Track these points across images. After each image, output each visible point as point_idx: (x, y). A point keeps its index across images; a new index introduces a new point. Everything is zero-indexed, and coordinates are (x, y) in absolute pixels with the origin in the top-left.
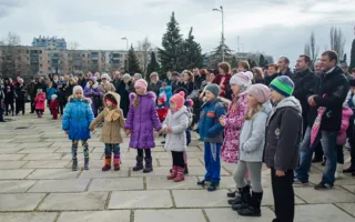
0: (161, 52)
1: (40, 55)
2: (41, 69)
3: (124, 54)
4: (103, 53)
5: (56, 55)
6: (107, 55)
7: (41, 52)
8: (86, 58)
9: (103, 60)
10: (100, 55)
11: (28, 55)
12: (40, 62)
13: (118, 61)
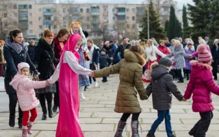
0: (191, 8)
1: (30, 11)
2: (30, 27)
3: (130, 8)
4: (105, 6)
5: (48, 10)
6: (110, 10)
7: (30, 7)
8: (84, 14)
9: (106, 16)
10: (101, 9)
11: (16, 11)
12: (30, 19)
13: (123, 17)
